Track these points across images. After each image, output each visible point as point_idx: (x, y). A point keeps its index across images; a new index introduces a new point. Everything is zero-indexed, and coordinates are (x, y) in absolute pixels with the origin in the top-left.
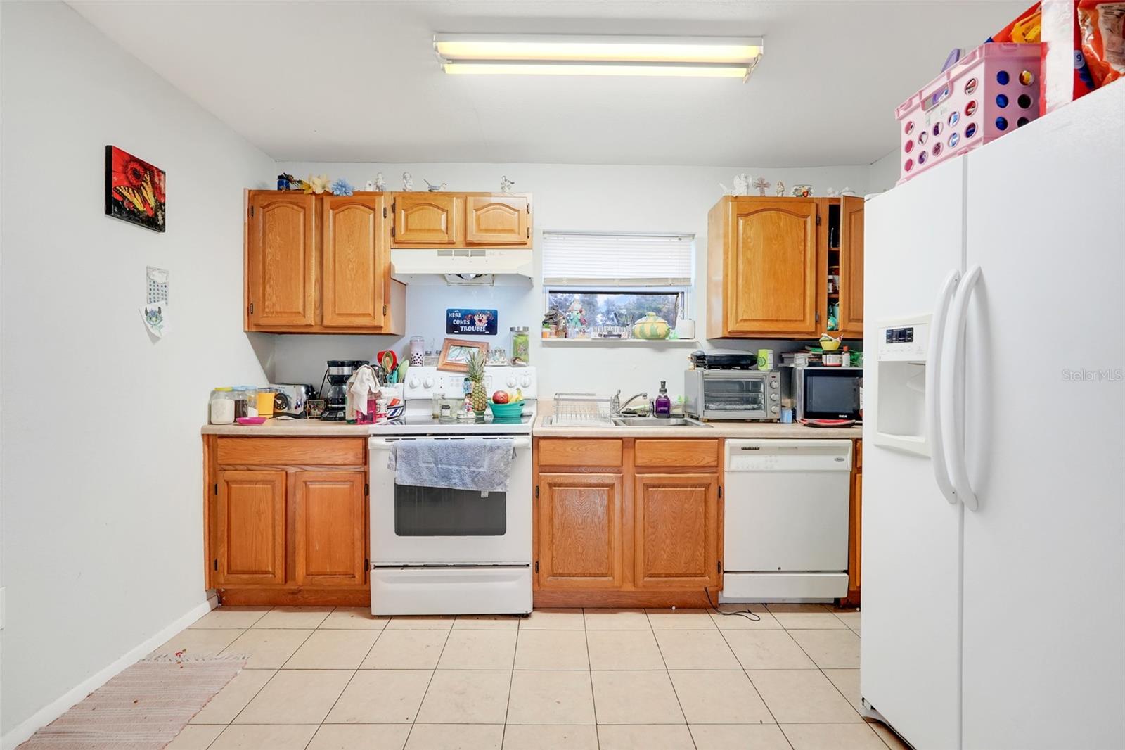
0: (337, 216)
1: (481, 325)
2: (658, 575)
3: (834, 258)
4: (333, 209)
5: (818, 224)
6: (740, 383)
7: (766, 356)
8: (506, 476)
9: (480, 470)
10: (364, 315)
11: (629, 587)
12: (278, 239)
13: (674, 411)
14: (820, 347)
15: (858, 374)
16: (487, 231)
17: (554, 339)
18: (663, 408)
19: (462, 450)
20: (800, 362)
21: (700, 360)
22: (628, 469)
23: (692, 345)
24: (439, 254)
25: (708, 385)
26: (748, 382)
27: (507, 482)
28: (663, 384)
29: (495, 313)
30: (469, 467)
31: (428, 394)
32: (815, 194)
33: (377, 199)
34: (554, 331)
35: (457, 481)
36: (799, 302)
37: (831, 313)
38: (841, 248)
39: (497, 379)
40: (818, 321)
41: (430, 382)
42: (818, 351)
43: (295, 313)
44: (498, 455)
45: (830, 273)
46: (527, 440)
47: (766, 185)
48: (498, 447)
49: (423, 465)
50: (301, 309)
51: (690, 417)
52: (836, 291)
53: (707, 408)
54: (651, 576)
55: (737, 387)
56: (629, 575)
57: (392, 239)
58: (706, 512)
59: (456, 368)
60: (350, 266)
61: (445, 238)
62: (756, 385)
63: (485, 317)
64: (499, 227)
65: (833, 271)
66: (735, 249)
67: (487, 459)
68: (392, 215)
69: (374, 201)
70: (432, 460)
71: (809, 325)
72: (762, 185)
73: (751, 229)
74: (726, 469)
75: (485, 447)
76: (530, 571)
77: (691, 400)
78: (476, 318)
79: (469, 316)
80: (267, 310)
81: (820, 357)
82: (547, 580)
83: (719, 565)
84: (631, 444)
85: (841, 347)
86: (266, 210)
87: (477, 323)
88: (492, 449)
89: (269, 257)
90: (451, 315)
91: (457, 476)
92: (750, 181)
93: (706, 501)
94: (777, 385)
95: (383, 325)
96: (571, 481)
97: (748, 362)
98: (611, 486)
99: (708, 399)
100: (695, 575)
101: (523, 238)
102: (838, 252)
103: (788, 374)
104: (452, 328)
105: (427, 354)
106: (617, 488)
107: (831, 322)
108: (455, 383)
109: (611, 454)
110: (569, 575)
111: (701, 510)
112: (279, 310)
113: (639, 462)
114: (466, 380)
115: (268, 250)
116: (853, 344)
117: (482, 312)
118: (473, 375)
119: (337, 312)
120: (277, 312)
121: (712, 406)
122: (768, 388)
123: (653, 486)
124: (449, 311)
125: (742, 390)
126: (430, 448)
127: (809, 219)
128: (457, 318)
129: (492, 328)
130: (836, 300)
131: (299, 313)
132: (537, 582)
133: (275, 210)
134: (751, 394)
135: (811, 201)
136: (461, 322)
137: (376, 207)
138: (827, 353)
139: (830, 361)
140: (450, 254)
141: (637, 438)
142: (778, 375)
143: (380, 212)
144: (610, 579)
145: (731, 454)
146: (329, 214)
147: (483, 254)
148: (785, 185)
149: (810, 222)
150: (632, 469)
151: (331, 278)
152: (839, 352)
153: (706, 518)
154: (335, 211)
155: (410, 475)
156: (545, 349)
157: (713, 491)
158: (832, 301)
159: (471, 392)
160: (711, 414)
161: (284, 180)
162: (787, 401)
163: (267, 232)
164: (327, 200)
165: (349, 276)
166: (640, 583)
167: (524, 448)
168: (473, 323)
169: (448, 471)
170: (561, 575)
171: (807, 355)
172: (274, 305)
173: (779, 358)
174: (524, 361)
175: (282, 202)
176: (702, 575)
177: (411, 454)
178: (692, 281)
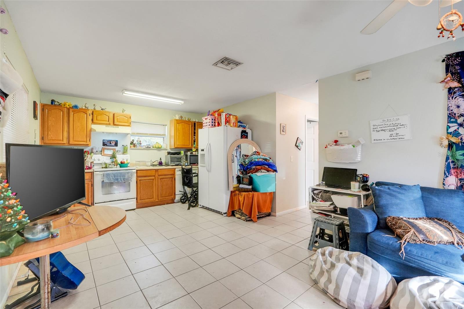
0: (74, 114)
1: (113, 144)
2: (163, 197)
3: (195, 133)
4: (73, 112)
5: (192, 126)
6: (177, 158)
7: (182, 152)
8: (131, 178)
9: (126, 177)
10: (83, 141)
11: (157, 200)
12: (53, 119)
13: (163, 164)
14: (192, 150)
15: (198, 156)
16: (120, 122)
17: (133, 148)
18: (161, 164)
19: (121, 173)
20: (189, 153)
21: (169, 153)
22: (157, 175)
23: (166, 150)
24: (106, 127)
25: (171, 158)
26: (178, 158)
27: (132, 180)
28: (161, 158)
29: (117, 141)
30: (123, 177)
31: (100, 162)
32: (191, 120)
33: (88, 111)
34: (133, 146)
35: (120, 180)
36: (189, 142)
37: (194, 144)
38: (196, 131)
39: (120, 158)
40: (192, 145)
41: (100, 159)
42: (192, 151)
43: (59, 140)
44: (129, 174)
45: (194, 136)
46: (135, 171)
47: (182, 117)
48: (130, 172)
49: (111, 177)
50: (61, 139)
51: (167, 165)
52: (195, 140)
53: (171, 163)
54: (161, 197)
55: (176, 159)
56: (157, 198)
57: (92, 122)
58: (172, 183)
59: (107, 155)
60: (79, 128)
61: (108, 123)
62: (180, 158)
63: (114, 142)
64: (123, 121)
65: (195, 136)
66: (176, 130)
67: (127, 175)
68: (92, 116)
69: (87, 112)
70: (113, 176)
71: (190, 146)
72: (181, 117)
73: (180, 126)
74: (176, 174)
75: (126, 172)
76: (136, 199)
77: (167, 162)
78: (112, 142)
79: (110, 142)
80: (49, 139)
81: (192, 152)
82: (139, 201)
83: (175, 193)
84: (157, 171)
85: (196, 150)
86: (48, 110)
87: (112, 143)
88: (128, 173)
89: (50, 124)
90: (104, 141)
91: (120, 179)
92: (179, 116)
93: (172, 181)
94: (184, 158)
95: (89, 144)
96: (144, 179)
97: (179, 153)
98: (153, 179)
99: (171, 161)
100: (170, 196)
101: (129, 125)
102: (195, 132)
103: (186, 156)
104: (104, 144)
105: (97, 151)
106: (154, 180)
107: (194, 146)
108: (107, 159)
109: (153, 173)
110: (144, 199)
111: (171, 183)
112: (53, 139)
113: (159, 174)
114: (110, 158)
115: (49, 122)
116: (197, 150)
117: (114, 141)
118: (113, 157)
119: (74, 140)
120: (53, 140)
121: (172, 163)
122: (183, 159)
123: (162, 179)
124: (103, 140)
125: (177, 159)
126: (113, 173)
127: (190, 125)
128: (106, 142)
129: (116, 145)
130: (195, 141)
131: (61, 140)
132: (137, 202)
133: (52, 110)
134: (179, 160)
135: (190, 122)
136: (107, 143)
137: (87, 113)
138: (193, 152)
139: (194, 153)
140: (109, 127)
141: (158, 169)
142: (185, 156)
143: (88, 115)
144: (153, 199)
145: (177, 171)
146: (71, 114)
147: (118, 127)
148: (186, 118)
149: (191, 126)
150: (157, 176)
151: (72, 131)
152: (196, 151)
153: (172, 184)
154: (74, 113)
155: (108, 180)
156: (131, 150)
157: (173, 179)
158: (194, 141)
159: (114, 161)
160: (172, 164)
161: (53, 101)
162: (186, 162)
163: (49, 116)
164: (71, 110)
165: (78, 131)
166: (159, 199)
167: (134, 172)
168: (111, 143)
169: (117, 178)
170: (142, 200)
171: (190, 152)
172: (52, 137)
173: (185, 153)
174: (126, 153)
175: (55, 108)
176: (172, 196)
177: (108, 175)
178: (166, 135)
